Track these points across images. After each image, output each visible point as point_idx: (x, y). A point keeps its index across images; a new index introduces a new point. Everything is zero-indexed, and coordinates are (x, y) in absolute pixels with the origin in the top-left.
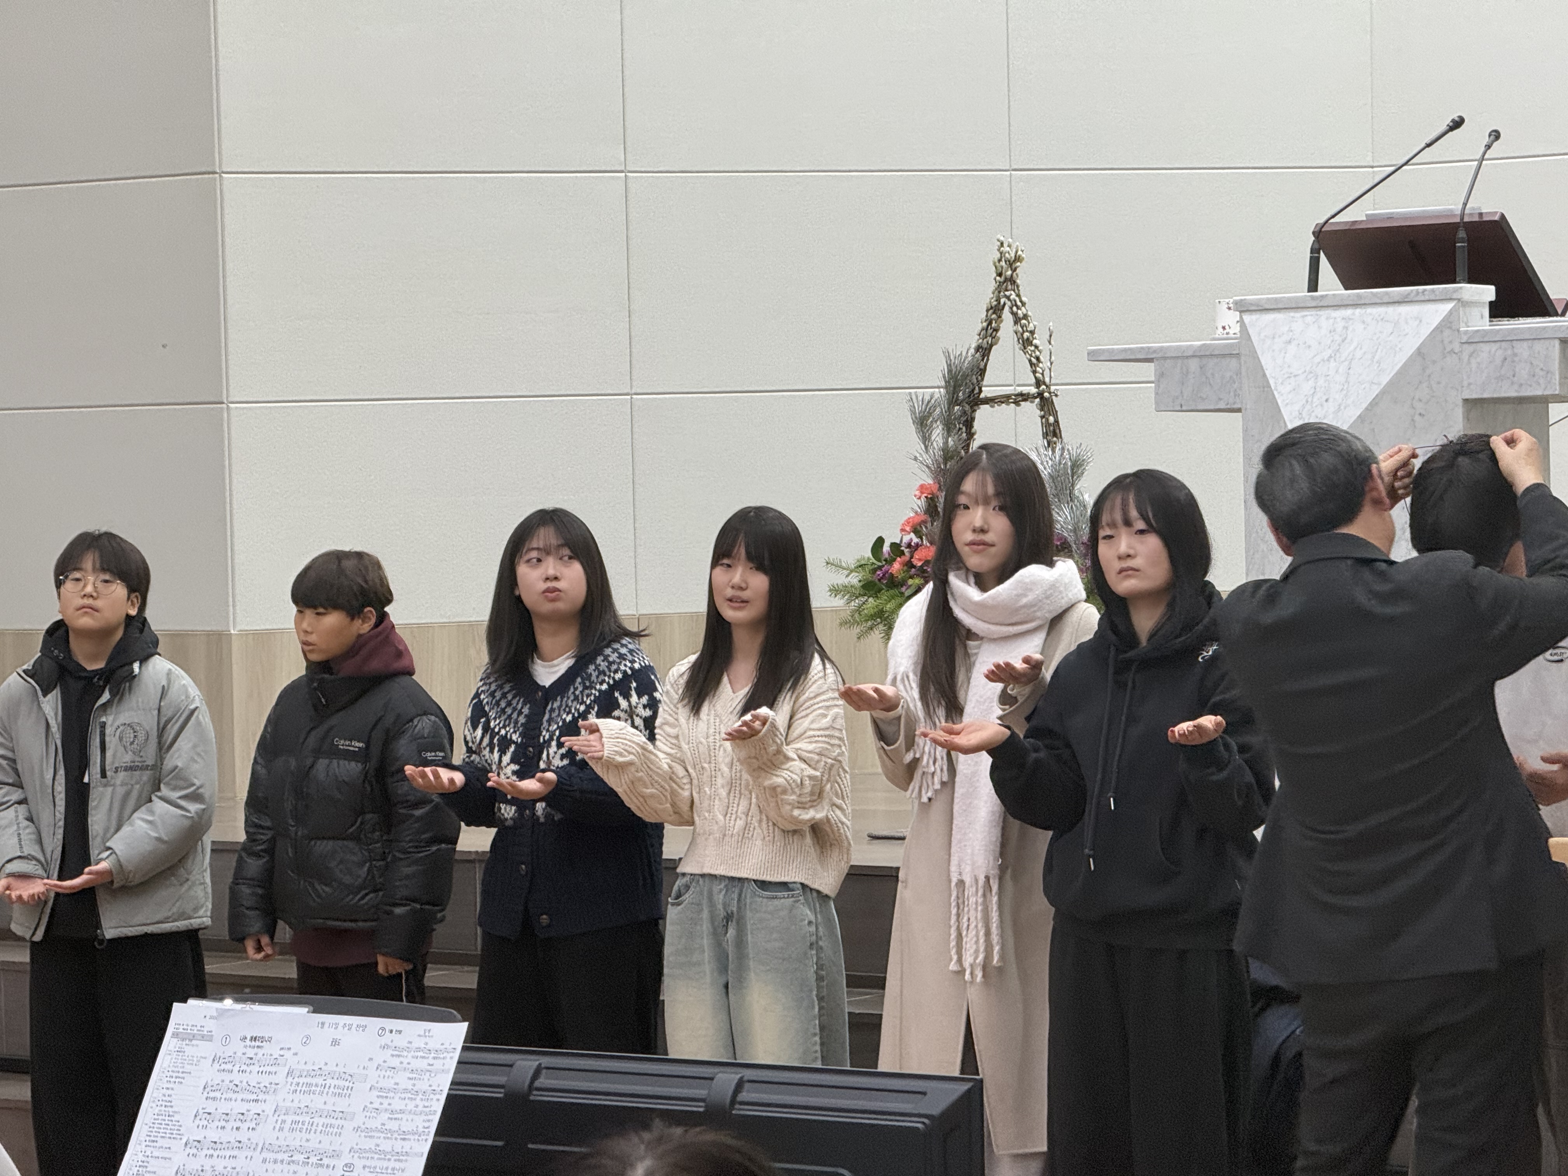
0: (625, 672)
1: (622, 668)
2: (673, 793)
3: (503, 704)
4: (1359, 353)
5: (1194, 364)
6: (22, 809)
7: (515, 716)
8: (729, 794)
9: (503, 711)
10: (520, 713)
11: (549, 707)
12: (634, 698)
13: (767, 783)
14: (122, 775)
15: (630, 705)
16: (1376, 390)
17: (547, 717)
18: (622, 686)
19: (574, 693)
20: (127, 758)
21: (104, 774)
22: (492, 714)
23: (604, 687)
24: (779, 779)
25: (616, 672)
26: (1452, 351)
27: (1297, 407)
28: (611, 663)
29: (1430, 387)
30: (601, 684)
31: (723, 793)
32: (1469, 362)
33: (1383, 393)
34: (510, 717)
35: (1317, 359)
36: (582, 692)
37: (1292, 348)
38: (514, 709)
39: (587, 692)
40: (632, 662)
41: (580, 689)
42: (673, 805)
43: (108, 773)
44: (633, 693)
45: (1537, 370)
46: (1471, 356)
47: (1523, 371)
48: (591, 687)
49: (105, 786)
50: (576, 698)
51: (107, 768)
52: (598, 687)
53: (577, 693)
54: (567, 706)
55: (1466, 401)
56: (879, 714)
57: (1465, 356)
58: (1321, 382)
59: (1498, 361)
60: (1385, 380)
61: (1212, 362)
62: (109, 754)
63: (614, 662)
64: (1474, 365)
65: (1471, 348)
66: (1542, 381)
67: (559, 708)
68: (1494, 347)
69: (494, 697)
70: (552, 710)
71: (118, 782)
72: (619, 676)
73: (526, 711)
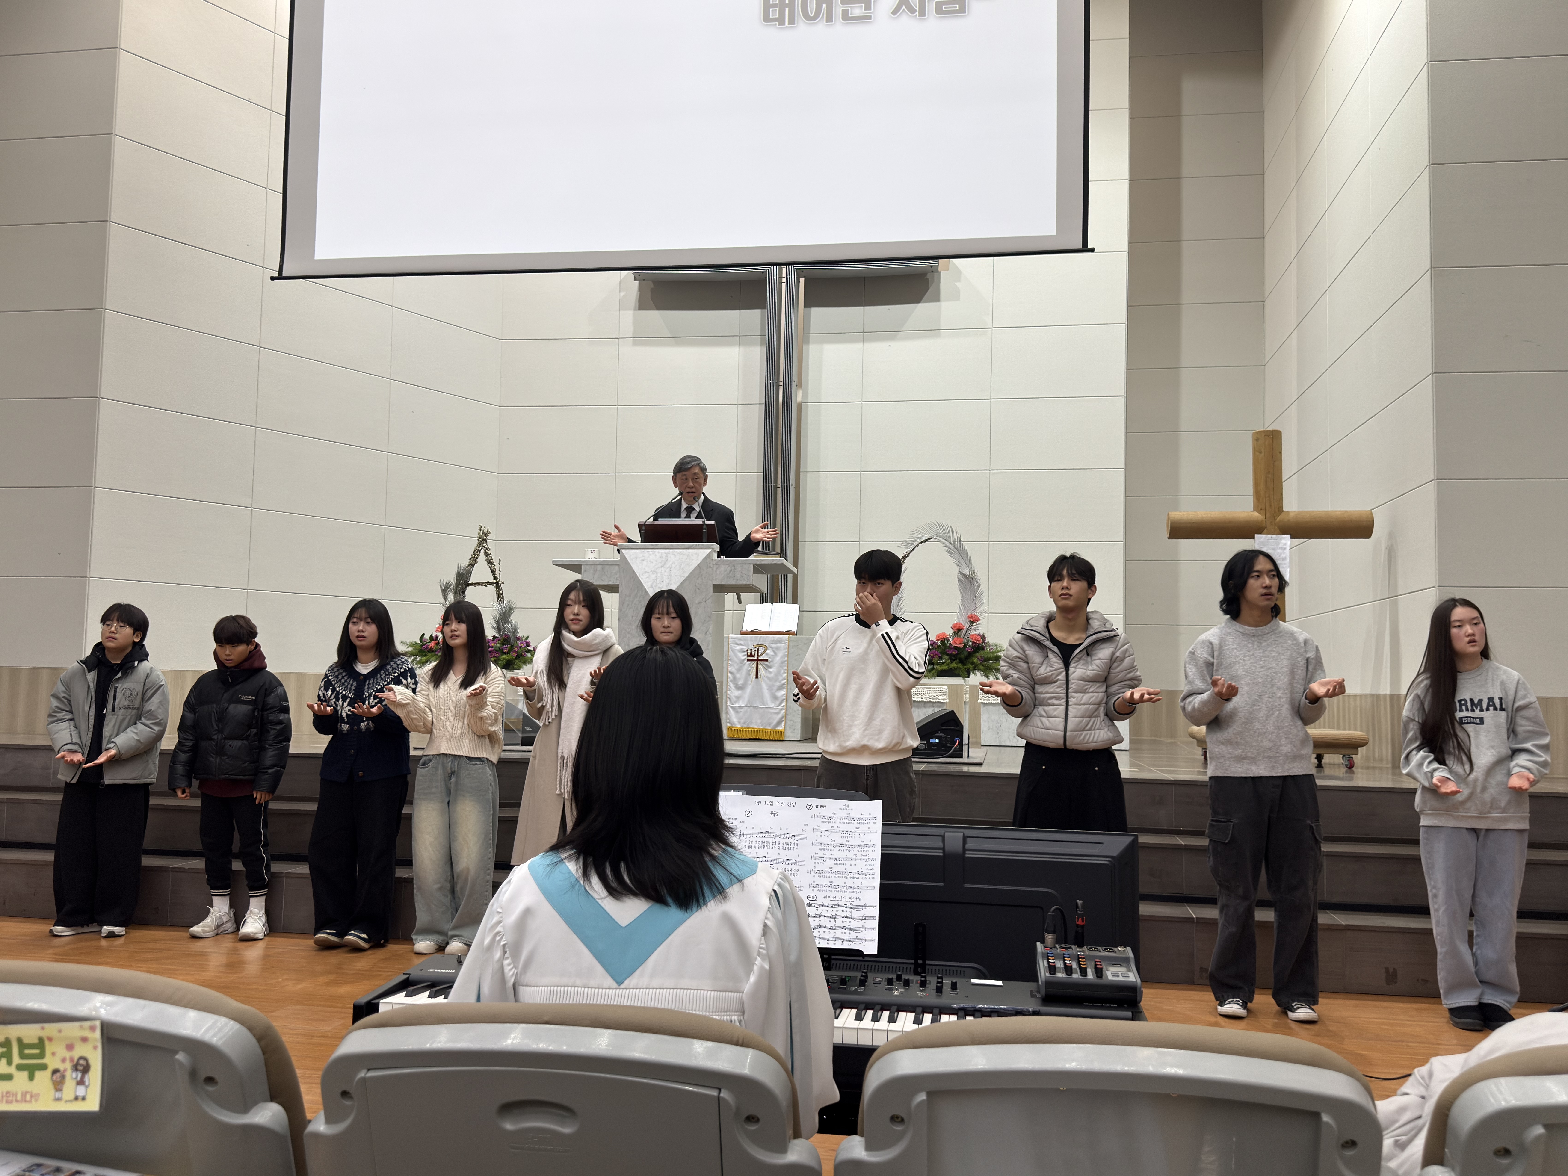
0: (405, 669)
1: (404, 667)
2: (424, 718)
3: (343, 681)
4: (674, 565)
5: (599, 567)
6: (72, 723)
7: (349, 686)
8: (454, 719)
9: (343, 684)
10: (352, 685)
11: (367, 683)
12: (409, 680)
13: (480, 715)
14: (122, 711)
15: (407, 683)
16: (683, 579)
17: (367, 687)
18: (404, 675)
19: (380, 677)
20: (126, 703)
21: (113, 710)
22: (337, 685)
23: (396, 674)
24: (484, 714)
25: (401, 668)
26: (710, 567)
27: (650, 583)
28: (398, 665)
29: (702, 579)
30: (395, 673)
31: (451, 719)
32: (716, 571)
33: (685, 580)
34: (347, 686)
35: (656, 567)
36: (385, 677)
37: (645, 562)
38: (349, 683)
39: (387, 676)
40: (408, 665)
41: (384, 675)
42: (424, 723)
43: (116, 710)
44: (409, 677)
45: (744, 575)
46: (717, 569)
47: (738, 575)
48: (389, 675)
49: (113, 715)
50: (382, 679)
51: (116, 707)
52: (393, 674)
53: (382, 677)
54: (377, 682)
55: (714, 586)
56: (527, 688)
57: (715, 569)
58: (659, 575)
59: (728, 571)
60: (686, 575)
61: (607, 567)
62: (117, 701)
63: (400, 664)
64: (718, 572)
65: (717, 566)
66: (746, 579)
67: (373, 683)
68: (727, 566)
69: (338, 678)
70: (369, 684)
71: (120, 713)
72: (402, 670)
73: (355, 684)
